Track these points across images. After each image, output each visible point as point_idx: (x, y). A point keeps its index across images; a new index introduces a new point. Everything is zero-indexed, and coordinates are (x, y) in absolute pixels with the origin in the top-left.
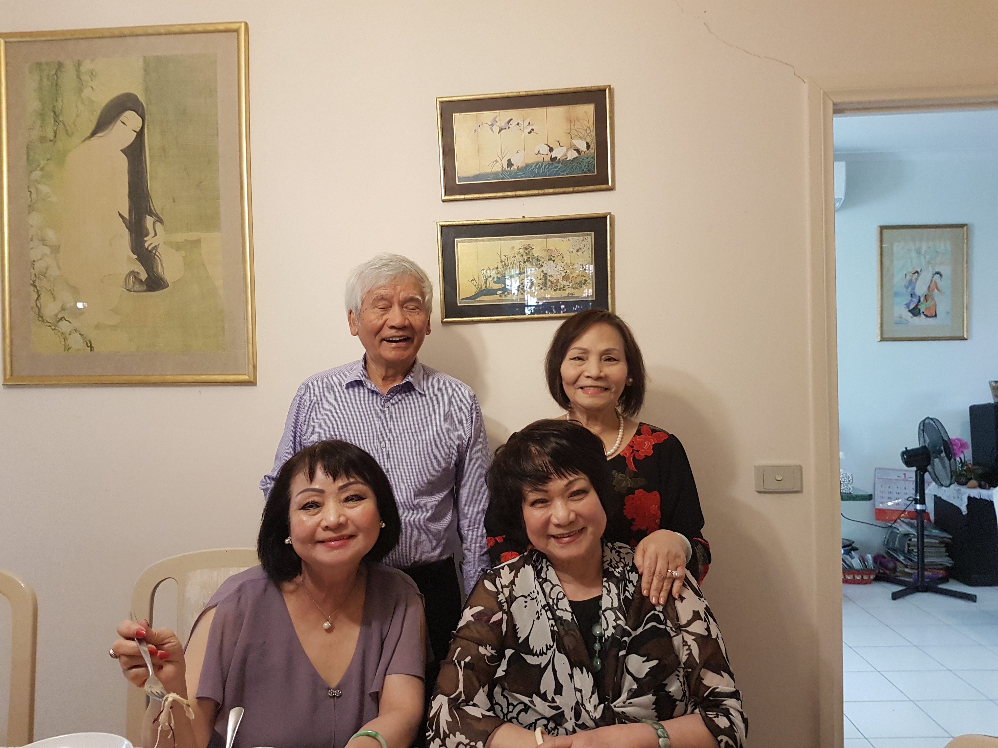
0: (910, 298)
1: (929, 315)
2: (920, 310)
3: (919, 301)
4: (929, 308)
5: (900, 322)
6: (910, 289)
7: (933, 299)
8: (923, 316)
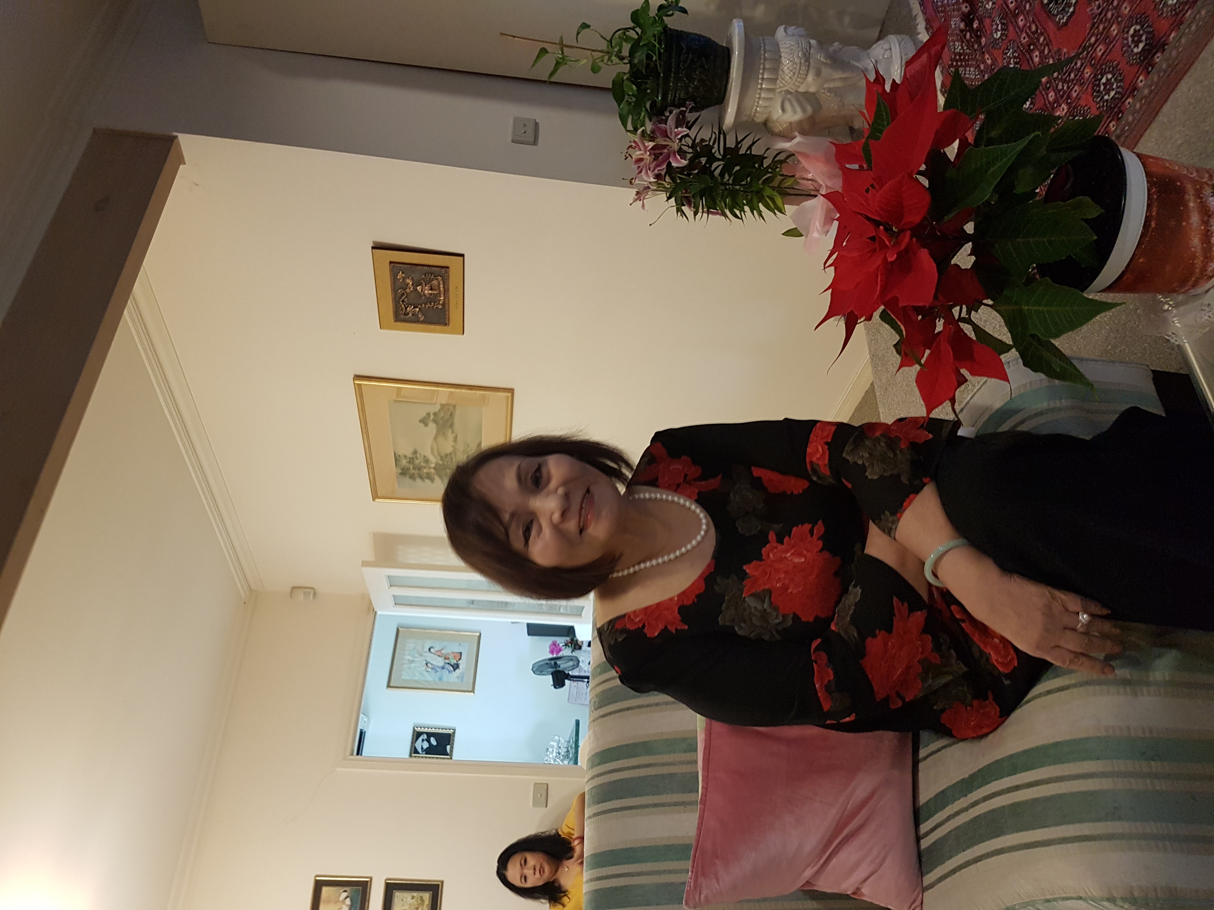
0: (445, 670)
1: (459, 657)
2: (455, 664)
3: (449, 664)
4: (454, 657)
5: (461, 678)
6: (438, 669)
7: (449, 654)
8: (460, 662)
